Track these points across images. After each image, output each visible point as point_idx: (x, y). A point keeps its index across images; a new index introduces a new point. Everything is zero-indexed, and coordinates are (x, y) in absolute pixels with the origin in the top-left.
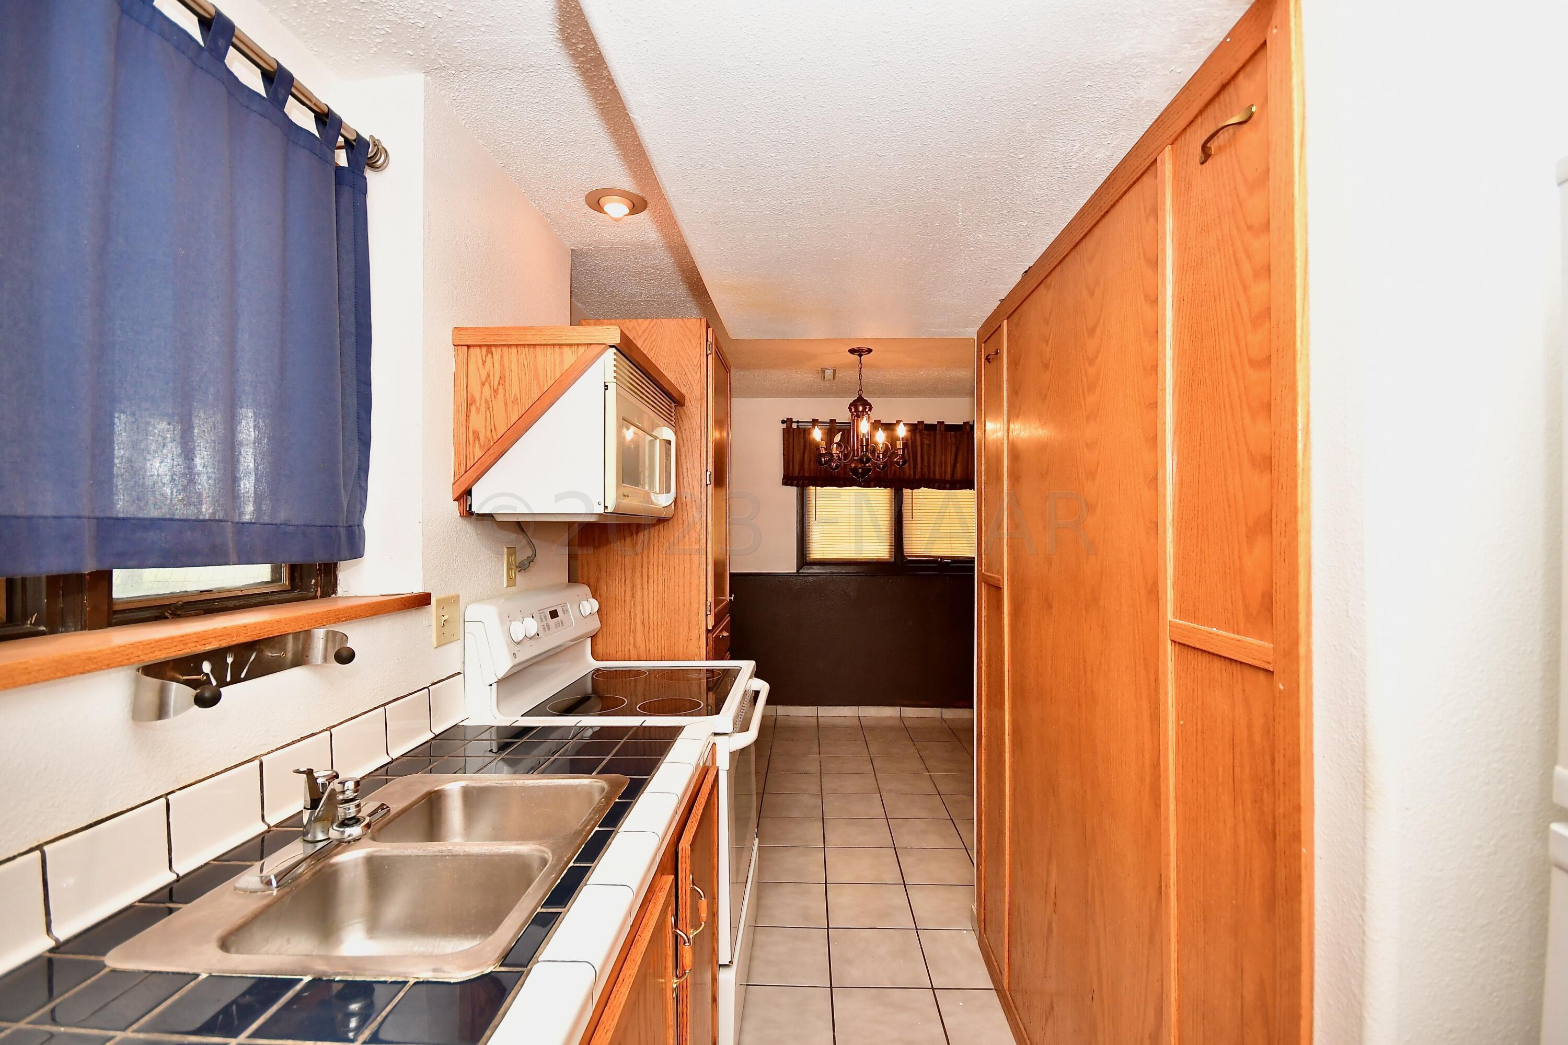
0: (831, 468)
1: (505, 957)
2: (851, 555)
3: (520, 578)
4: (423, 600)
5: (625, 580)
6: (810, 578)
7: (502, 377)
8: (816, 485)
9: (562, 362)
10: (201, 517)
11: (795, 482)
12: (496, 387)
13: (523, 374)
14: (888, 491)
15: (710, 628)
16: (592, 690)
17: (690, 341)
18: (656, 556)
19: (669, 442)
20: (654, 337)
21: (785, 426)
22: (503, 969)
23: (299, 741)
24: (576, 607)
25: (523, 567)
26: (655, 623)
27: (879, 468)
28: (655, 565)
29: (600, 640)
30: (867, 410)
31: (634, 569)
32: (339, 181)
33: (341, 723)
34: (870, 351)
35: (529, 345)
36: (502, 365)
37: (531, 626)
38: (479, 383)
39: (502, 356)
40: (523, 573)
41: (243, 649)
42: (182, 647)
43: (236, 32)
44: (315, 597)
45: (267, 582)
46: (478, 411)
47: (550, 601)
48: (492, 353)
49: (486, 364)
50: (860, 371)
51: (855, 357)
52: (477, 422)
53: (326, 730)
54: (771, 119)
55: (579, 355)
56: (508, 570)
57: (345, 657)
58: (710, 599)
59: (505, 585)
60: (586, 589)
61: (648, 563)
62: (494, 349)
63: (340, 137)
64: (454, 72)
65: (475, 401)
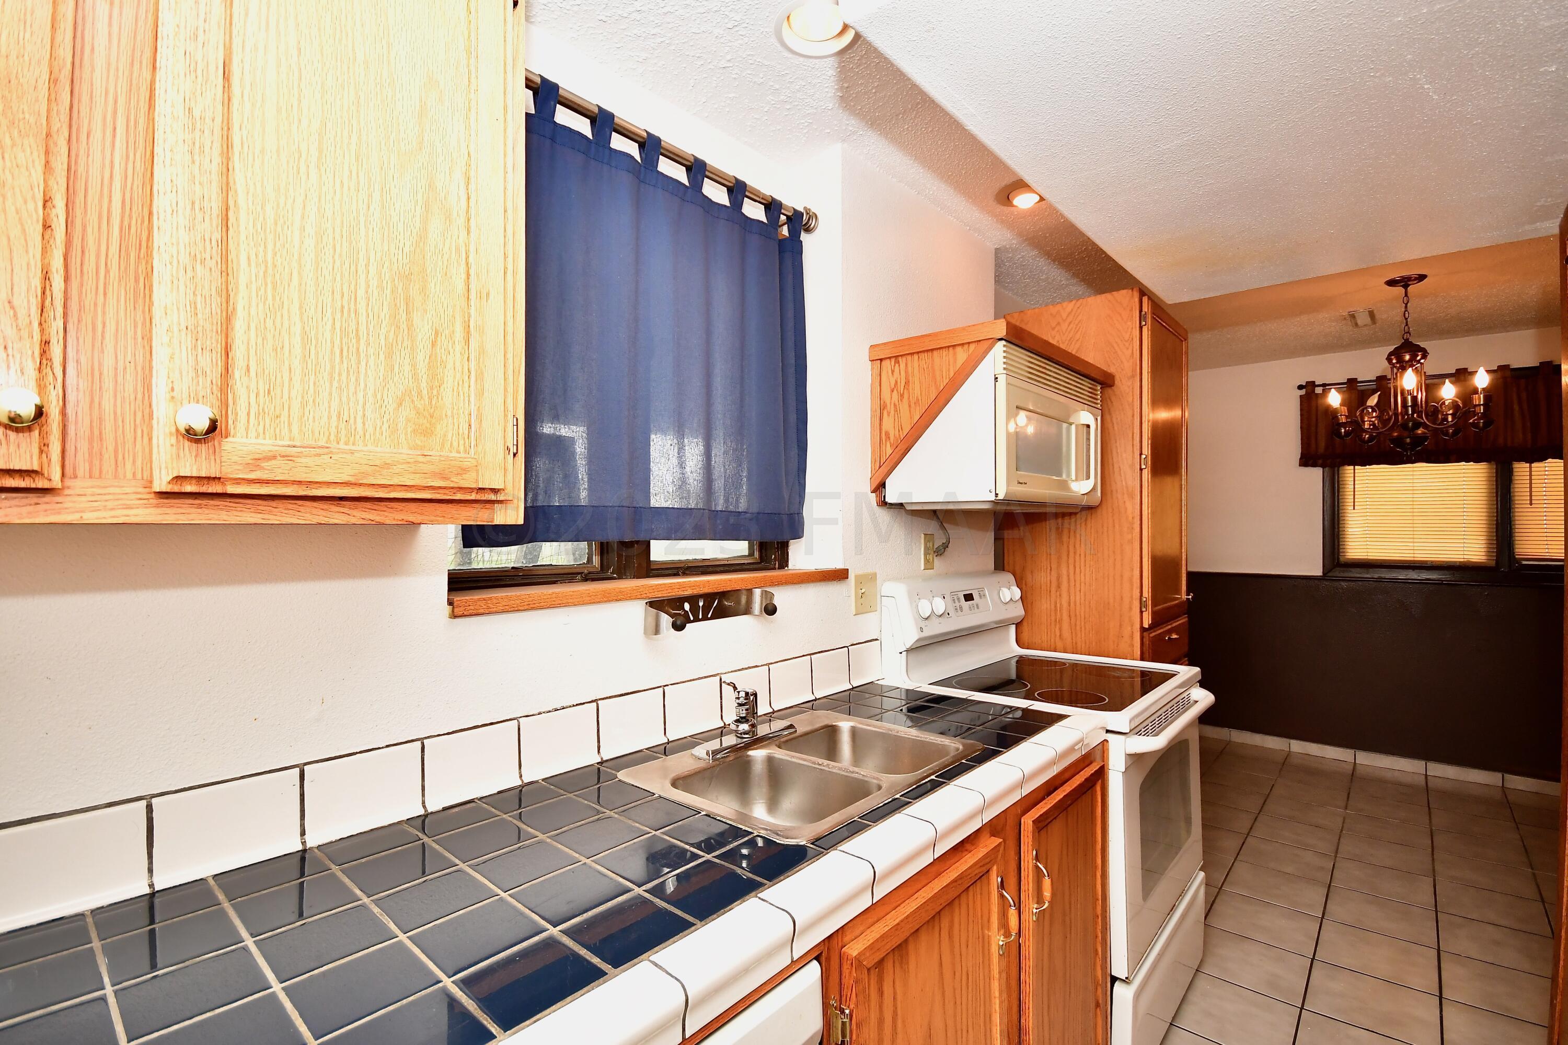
0: (1363, 440)
1: (817, 840)
2: (1416, 556)
3: (937, 562)
4: (840, 575)
5: (1051, 570)
6: (1344, 584)
7: (907, 383)
8: (1354, 463)
9: (955, 362)
10: (690, 507)
11: (1320, 462)
12: (902, 392)
13: (923, 377)
14: (1483, 467)
15: (1146, 625)
16: (1017, 675)
17: (1121, 315)
18: (1083, 546)
19: (1088, 426)
20: (1080, 318)
21: (1303, 392)
22: (812, 846)
23: (746, 669)
24: (995, 593)
25: (940, 551)
26: (1083, 616)
27: (1447, 434)
28: (1082, 556)
29: (1025, 627)
30: (1418, 358)
31: (1059, 558)
32: (781, 251)
33: (777, 662)
34: (1422, 277)
35: (927, 351)
36: (906, 372)
37: (940, 606)
38: (889, 390)
39: (906, 365)
40: (938, 557)
41: (709, 597)
42: (671, 591)
43: (707, 168)
44: (774, 569)
45: (745, 556)
46: (889, 414)
47: (967, 585)
48: (899, 362)
49: (895, 373)
50: (1406, 307)
51: (1400, 290)
52: (888, 424)
53: (766, 665)
54: (1104, 78)
55: (970, 352)
56: (925, 555)
57: (770, 610)
58: (1145, 594)
59: (922, 568)
60: (1011, 577)
61: (1075, 553)
62: (900, 359)
63: (781, 215)
64: (861, 133)
65: (886, 405)
